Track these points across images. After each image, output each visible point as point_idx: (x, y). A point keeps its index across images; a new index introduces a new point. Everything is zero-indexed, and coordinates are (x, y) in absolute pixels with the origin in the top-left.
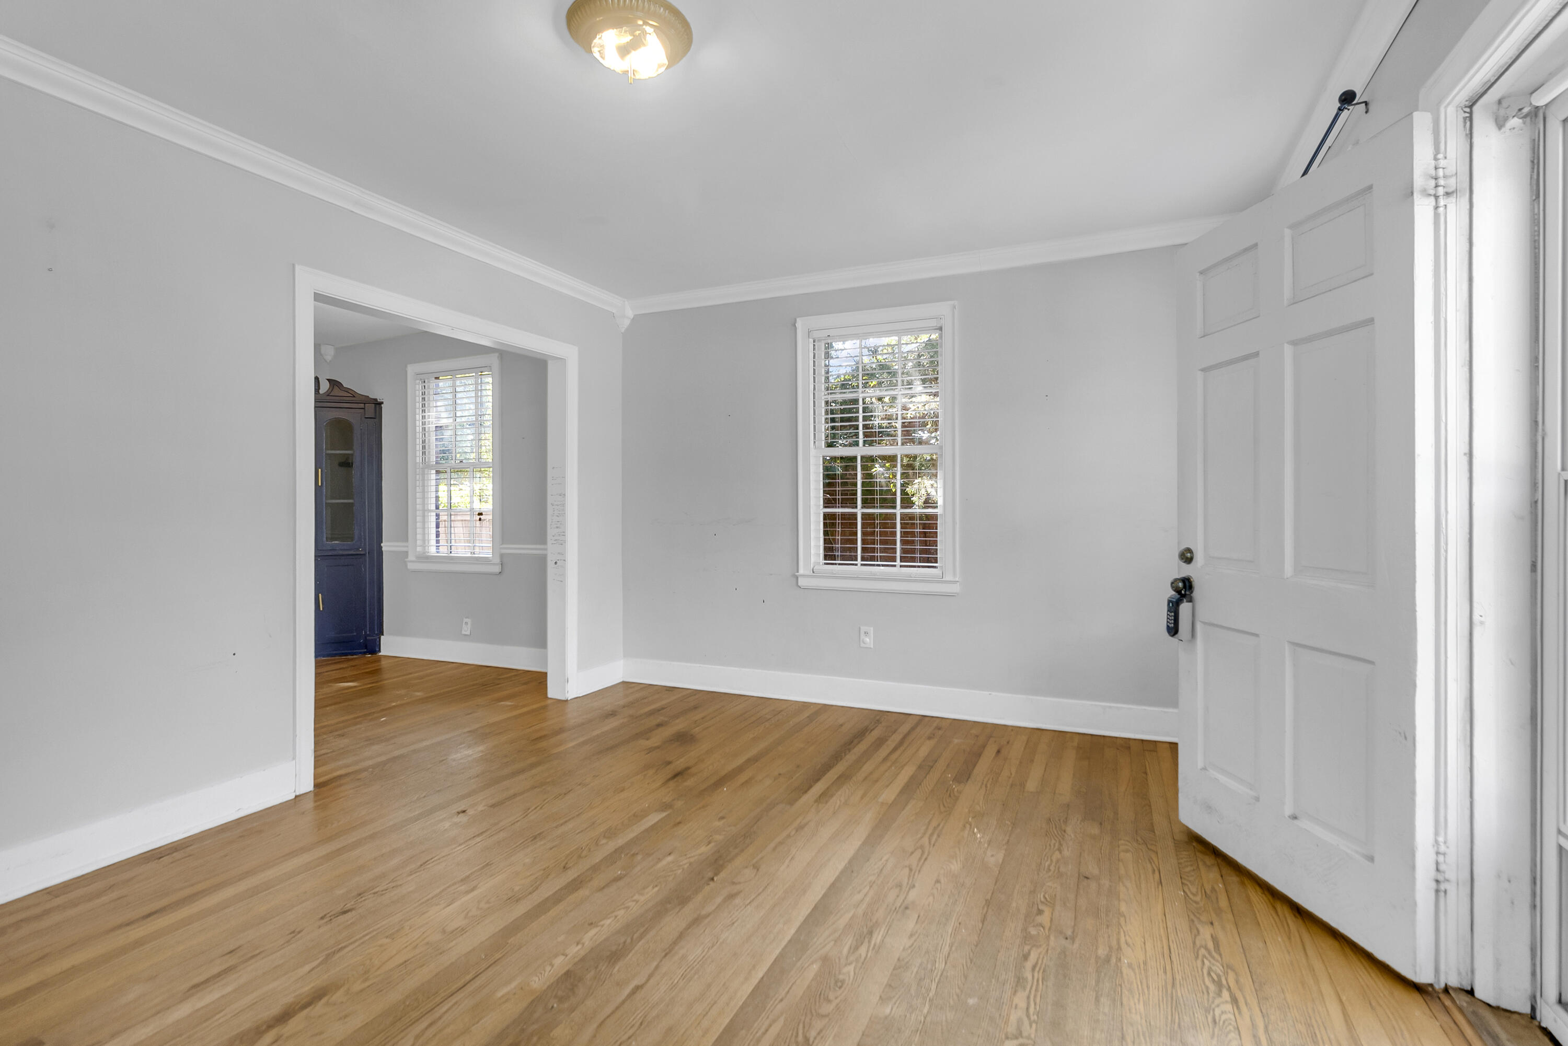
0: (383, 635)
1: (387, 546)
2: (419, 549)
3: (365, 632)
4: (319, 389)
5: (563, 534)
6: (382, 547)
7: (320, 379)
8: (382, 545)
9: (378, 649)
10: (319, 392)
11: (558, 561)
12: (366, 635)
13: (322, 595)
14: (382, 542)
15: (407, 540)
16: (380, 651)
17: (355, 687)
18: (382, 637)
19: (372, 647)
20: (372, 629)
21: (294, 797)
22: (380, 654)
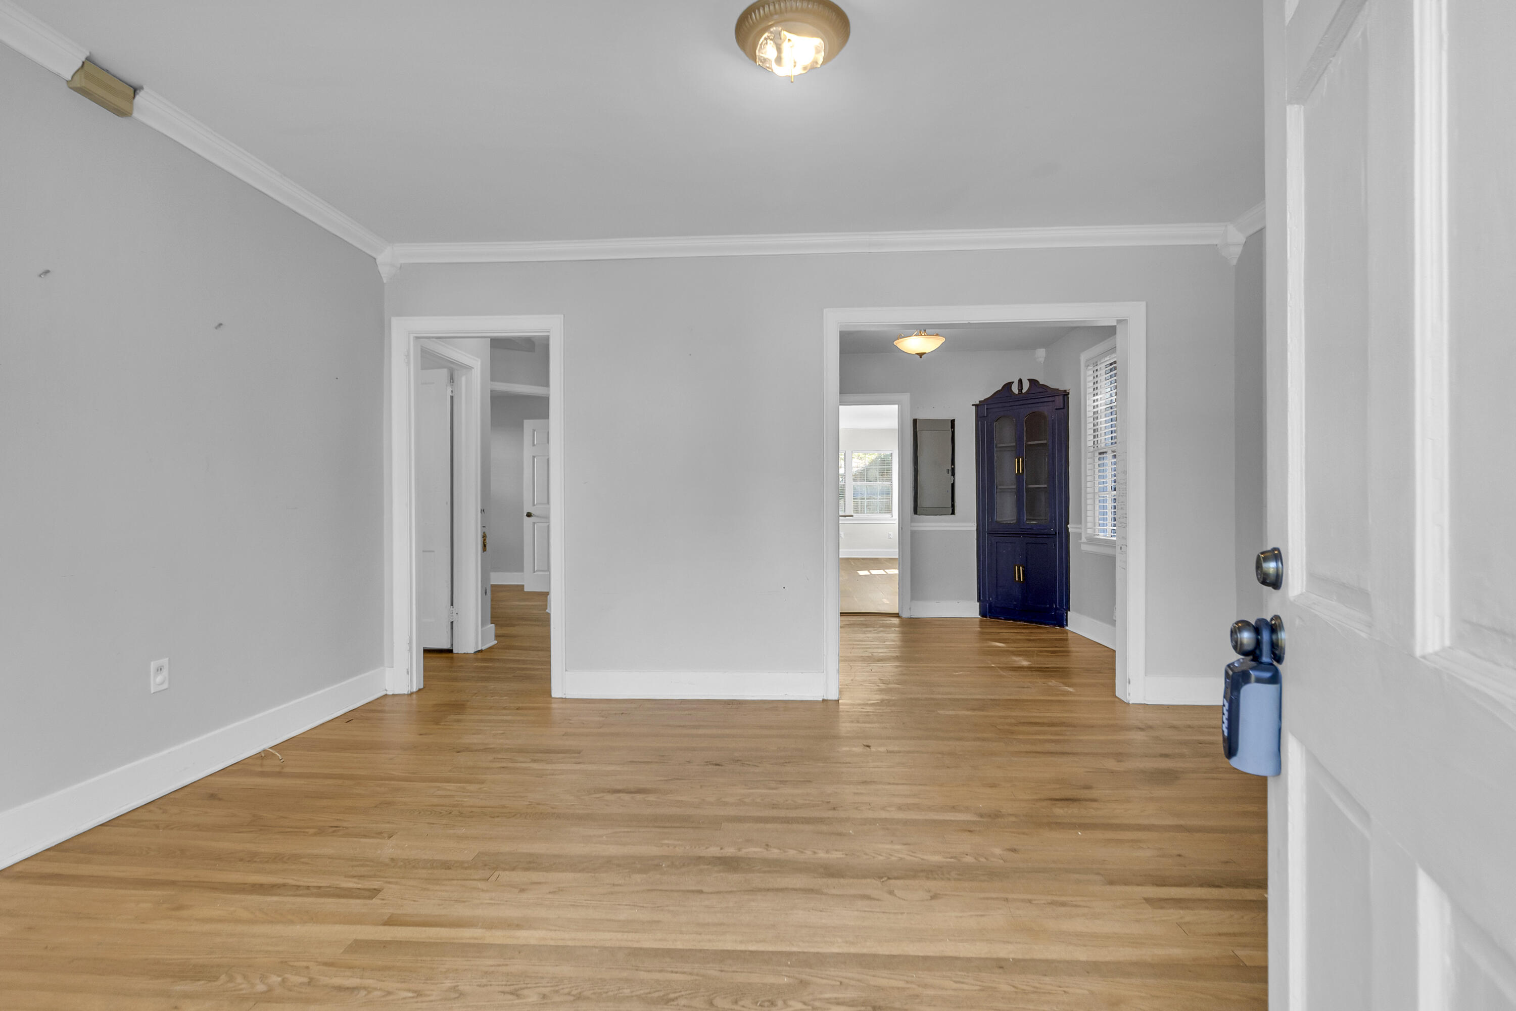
0: (1069, 611)
1: (1072, 528)
2: (1089, 531)
3: (1056, 606)
4: (1022, 389)
5: (1125, 516)
6: (1068, 529)
7: (1023, 381)
8: (1068, 526)
9: (1065, 623)
10: (1022, 391)
11: (1122, 547)
12: (1056, 608)
13: (1022, 568)
14: (1069, 524)
15: (1081, 523)
16: (1067, 625)
17: (1003, 647)
18: (1069, 612)
19: (1060, 621)
20: (1061, 606)
21: (821, 699)
22: (1067, 628)
